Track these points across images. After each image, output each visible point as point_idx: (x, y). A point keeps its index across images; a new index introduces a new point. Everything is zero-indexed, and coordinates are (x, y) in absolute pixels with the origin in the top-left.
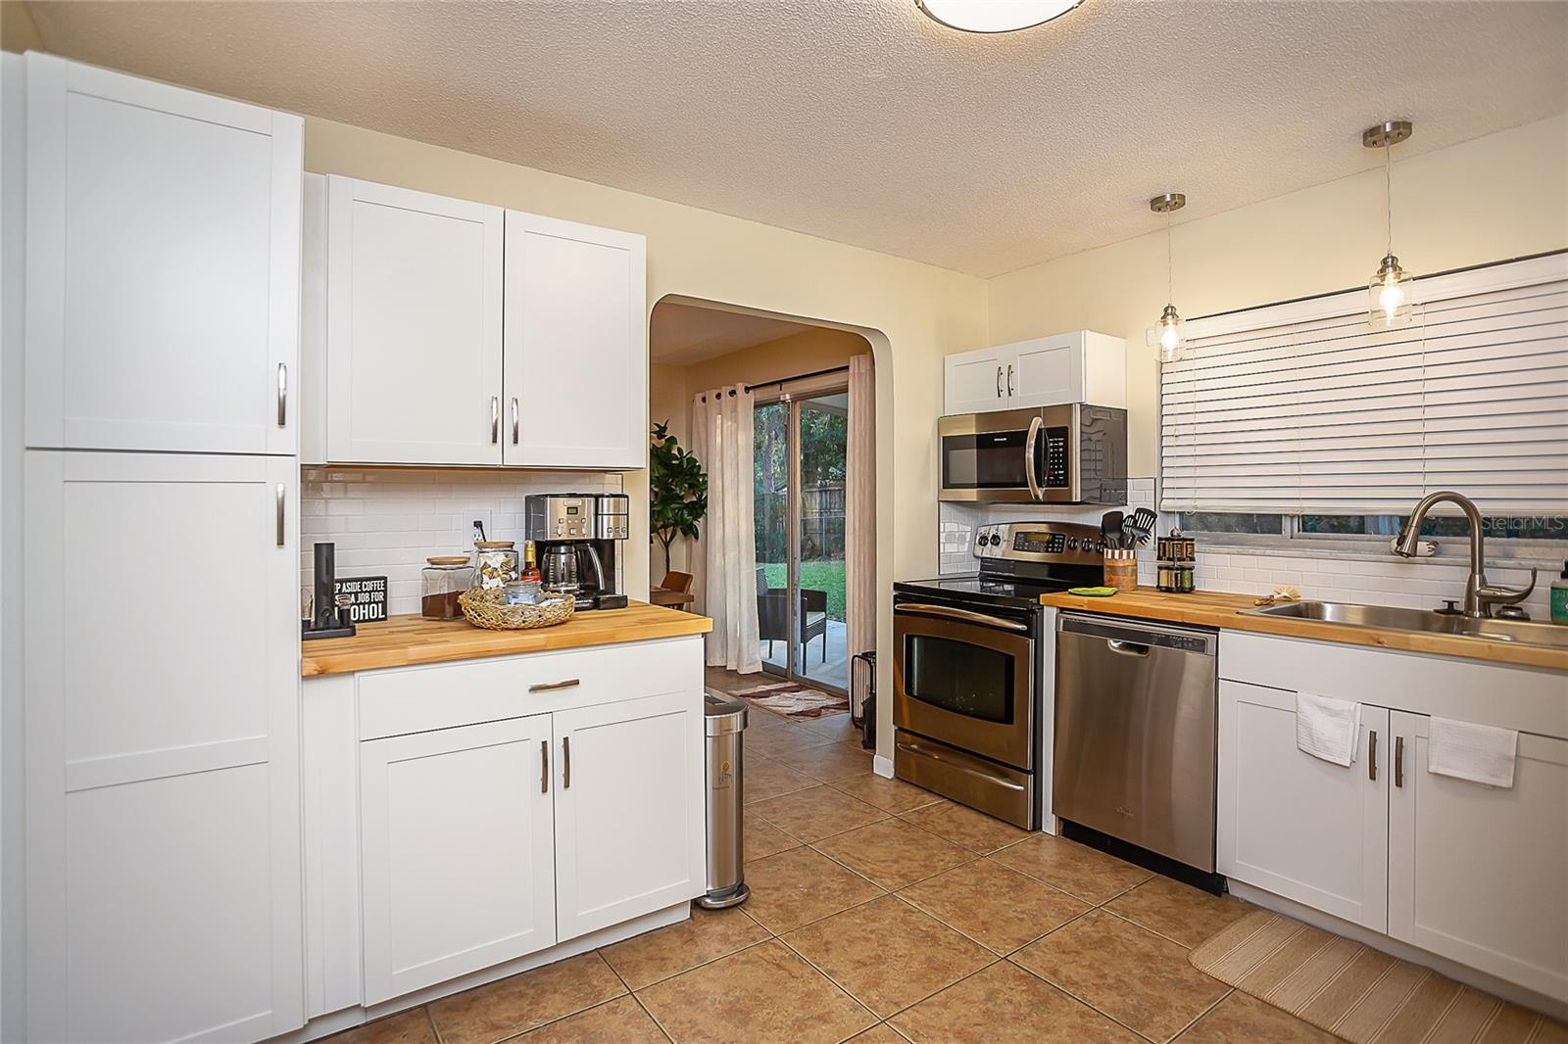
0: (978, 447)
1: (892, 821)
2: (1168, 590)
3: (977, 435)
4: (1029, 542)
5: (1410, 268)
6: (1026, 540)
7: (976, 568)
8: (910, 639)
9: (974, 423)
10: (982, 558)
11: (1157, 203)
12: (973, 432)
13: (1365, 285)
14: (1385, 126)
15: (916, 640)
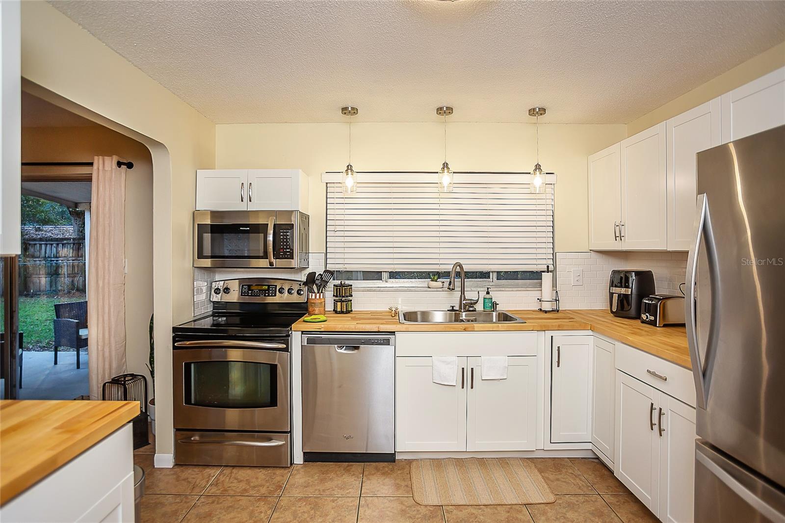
0: (212, 232)
1: (202, 500)
2: (342, 312)
3: (211, 225)
4: (252, 290)
5: (453, 168)
6: (249, 289)
7: (210, 309)
8: (188, 366)
9: (209, 216)
10: (213, 302)
11: (344, 110)
12: (209, 222)
13: (437, 171)
14: (443, 107)
15: (193, 365)
